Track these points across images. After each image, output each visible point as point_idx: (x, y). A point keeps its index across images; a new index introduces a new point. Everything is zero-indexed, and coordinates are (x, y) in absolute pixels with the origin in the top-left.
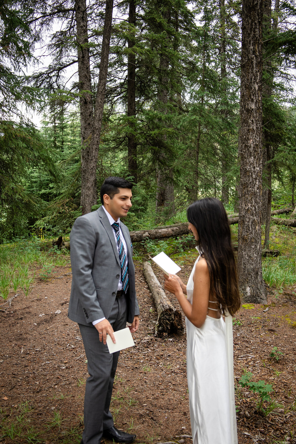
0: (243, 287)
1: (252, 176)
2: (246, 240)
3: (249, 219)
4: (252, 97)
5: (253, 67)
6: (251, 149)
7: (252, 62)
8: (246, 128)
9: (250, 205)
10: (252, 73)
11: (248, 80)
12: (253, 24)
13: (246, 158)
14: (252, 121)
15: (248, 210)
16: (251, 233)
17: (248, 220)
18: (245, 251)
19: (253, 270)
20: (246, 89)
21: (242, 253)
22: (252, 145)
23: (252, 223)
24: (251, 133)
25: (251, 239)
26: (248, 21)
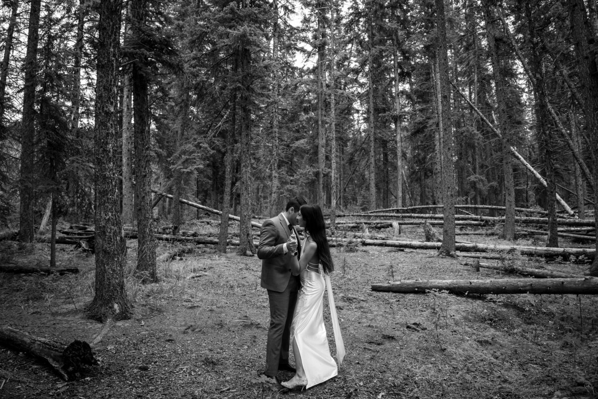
0: (110, 305)
1: (112, 183)
2: (109, 253)
3: (111, 229)
4: (112, 100)
5: (113, 69)
6: (111, 154)
7: (113, 65)
8: (104, 132)
9: (110, 214)
10: (112, 75)
11: (107, 81)
12: (115, 27)
13: (104, 164)
14: (111, 124)
15: (109, 219)
16: (114, 245)
17: (109, 230)
18: (108, 264)
19: (119, 284)
20: (104, 91)
21: (105, 267)
22: (111, 150)
23: (114, 233)
24: (110, 137)
25: (114, 251)
26: (109, 23)
